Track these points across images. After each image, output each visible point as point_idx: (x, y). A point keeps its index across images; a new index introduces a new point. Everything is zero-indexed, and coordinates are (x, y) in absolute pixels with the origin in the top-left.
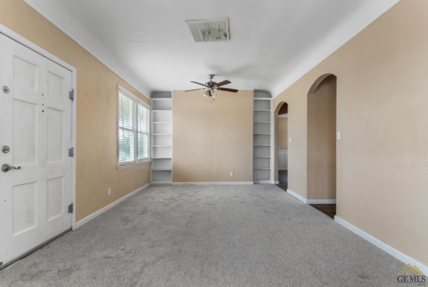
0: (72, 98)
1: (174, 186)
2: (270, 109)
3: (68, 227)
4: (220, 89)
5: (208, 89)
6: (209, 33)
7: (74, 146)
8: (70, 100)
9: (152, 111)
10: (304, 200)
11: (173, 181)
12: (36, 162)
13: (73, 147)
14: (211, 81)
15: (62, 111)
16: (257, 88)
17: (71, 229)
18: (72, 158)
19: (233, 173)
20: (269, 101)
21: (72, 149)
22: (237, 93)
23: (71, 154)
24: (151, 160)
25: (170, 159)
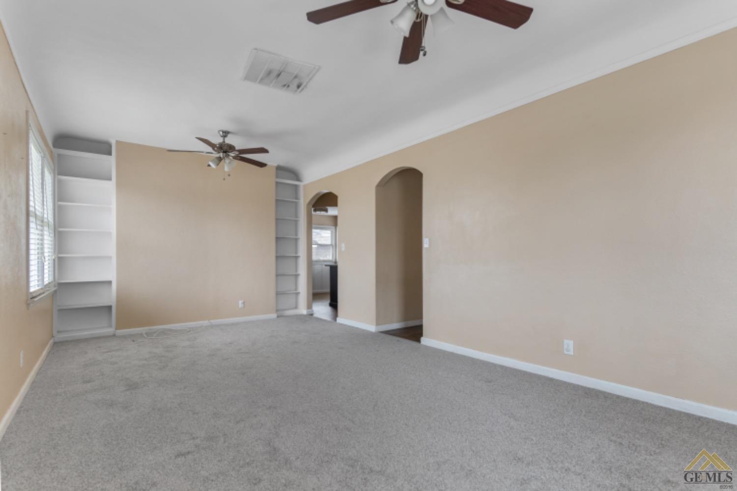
1: (120, 338)
2: (297, 198)
4: (239, 158)
5: (218, 155)
6: (279, 75)
9: (56, 176)
10: (372, 328)
11: (119, 328)
14: (224, 142)
16: (282, 164)
19: (243, 301)
20: (296, 187)
24: (57, 287)
25: (109, 283)
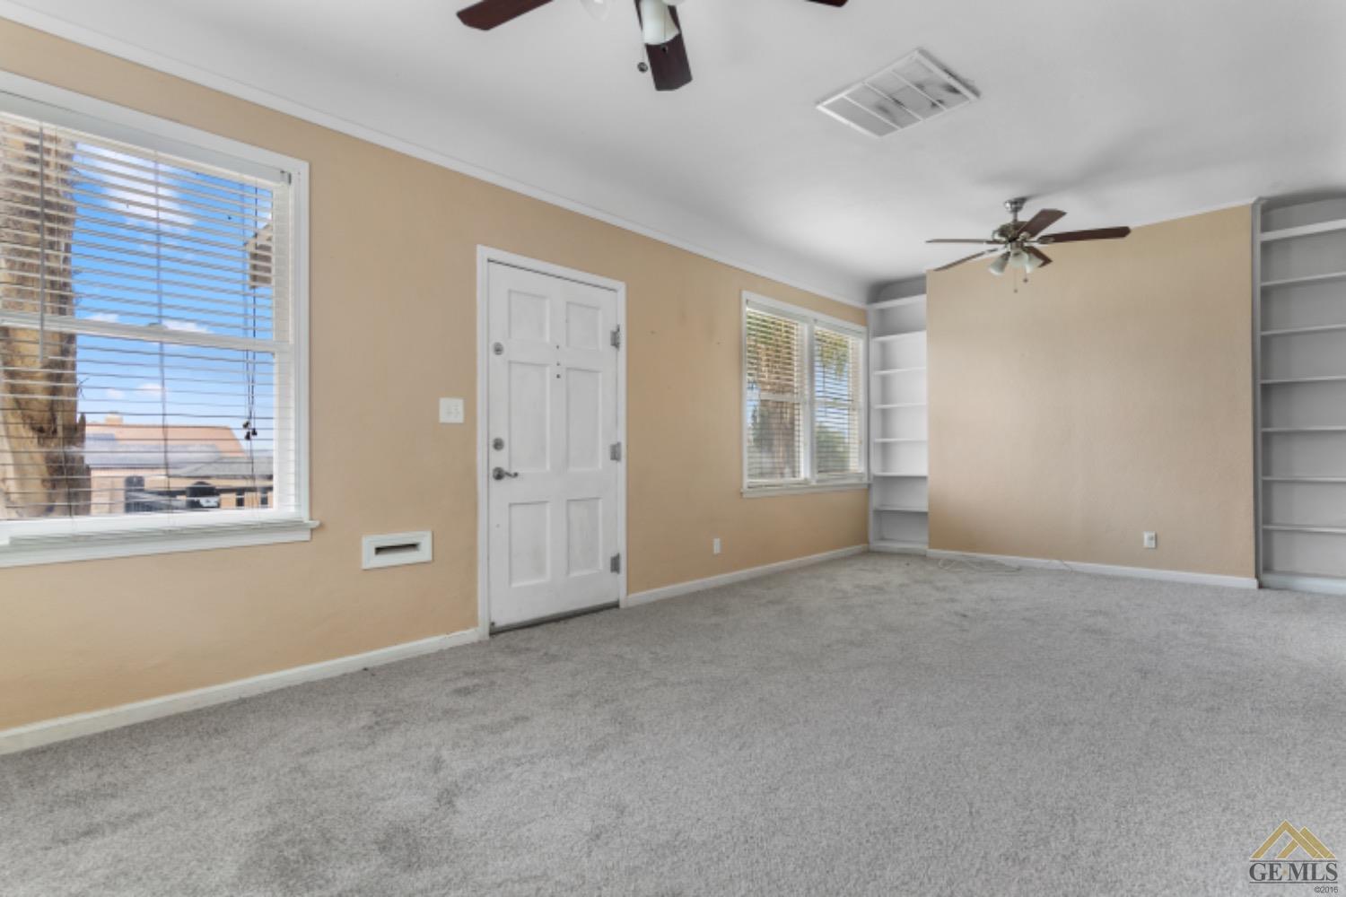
0: (616, 344)
1: (935, 561)
3: (611, 599)
6: (898, 102)
7: (622, 439)
8: (613, 348)
9: (871, 340)
11: (931, 545)
12: (548, 467)
13: (619, 440)
14: (1015, 220)
15: (597, 372)
17: (616, 605)
18: (619, 464)
21: (619, 445)
22: (1128, 237)
23: (615, 455)
24: (869, 479)
25: (924, 478)
